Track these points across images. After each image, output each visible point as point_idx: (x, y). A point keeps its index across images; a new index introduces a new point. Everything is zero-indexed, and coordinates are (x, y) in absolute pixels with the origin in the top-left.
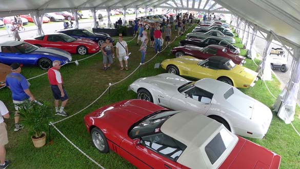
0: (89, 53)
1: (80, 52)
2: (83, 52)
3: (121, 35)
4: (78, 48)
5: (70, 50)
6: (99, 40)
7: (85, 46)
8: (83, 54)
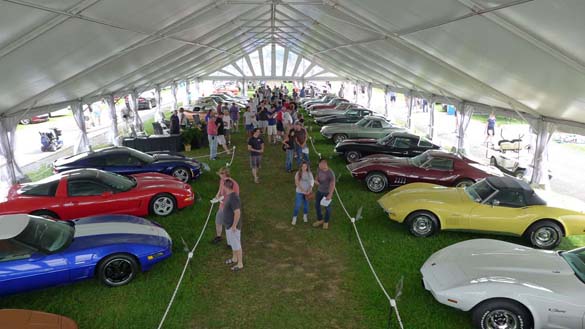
0: (179, 206)
1: (157, 211)
2: (165, 209)
3: (188, 148)
4: (153, 200)
5: (134, 210)
6: (174, 170)
7: (167, 193)
8: (166, 213)
